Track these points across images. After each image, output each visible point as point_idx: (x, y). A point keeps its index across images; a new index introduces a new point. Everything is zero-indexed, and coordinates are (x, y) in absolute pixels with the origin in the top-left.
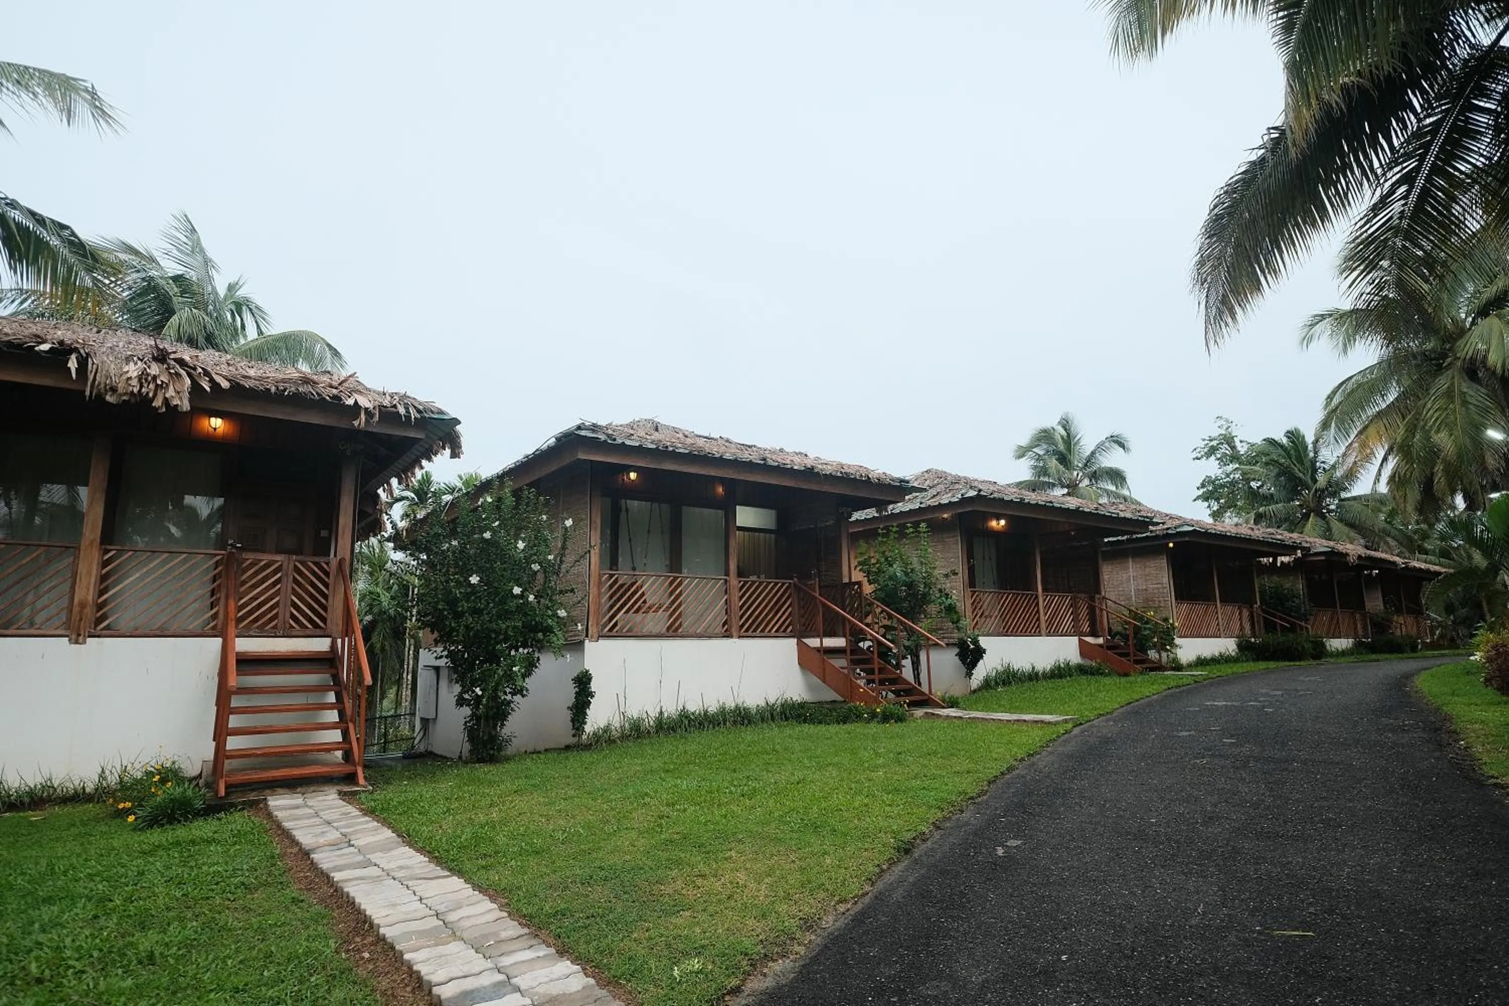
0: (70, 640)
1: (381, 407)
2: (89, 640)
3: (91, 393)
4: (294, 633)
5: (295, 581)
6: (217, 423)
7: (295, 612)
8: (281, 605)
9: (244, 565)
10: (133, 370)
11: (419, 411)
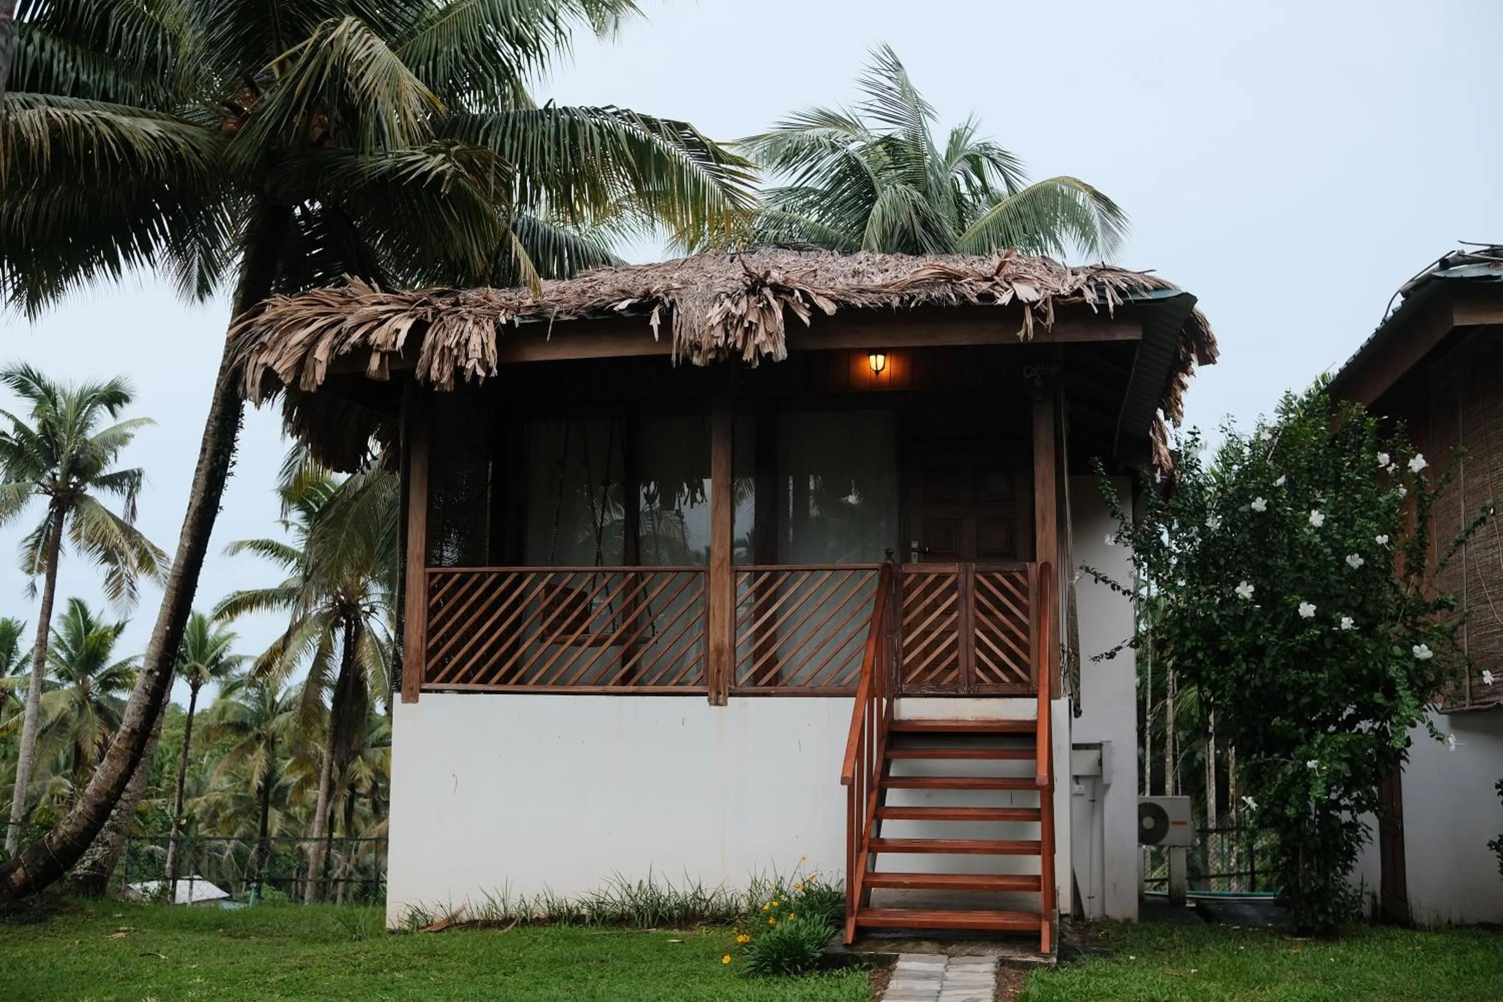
0: (709, 700)
1: (1057, 298)
2: (730, 699)
3: (677, 355)
4: (984, 691)
5: (979, 605)
6: (877, 362)
7: (983, 657)
8: (962, 645)
9: (906, 583)
10: (715, 314)
11: (1121, 293)
